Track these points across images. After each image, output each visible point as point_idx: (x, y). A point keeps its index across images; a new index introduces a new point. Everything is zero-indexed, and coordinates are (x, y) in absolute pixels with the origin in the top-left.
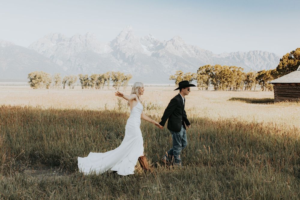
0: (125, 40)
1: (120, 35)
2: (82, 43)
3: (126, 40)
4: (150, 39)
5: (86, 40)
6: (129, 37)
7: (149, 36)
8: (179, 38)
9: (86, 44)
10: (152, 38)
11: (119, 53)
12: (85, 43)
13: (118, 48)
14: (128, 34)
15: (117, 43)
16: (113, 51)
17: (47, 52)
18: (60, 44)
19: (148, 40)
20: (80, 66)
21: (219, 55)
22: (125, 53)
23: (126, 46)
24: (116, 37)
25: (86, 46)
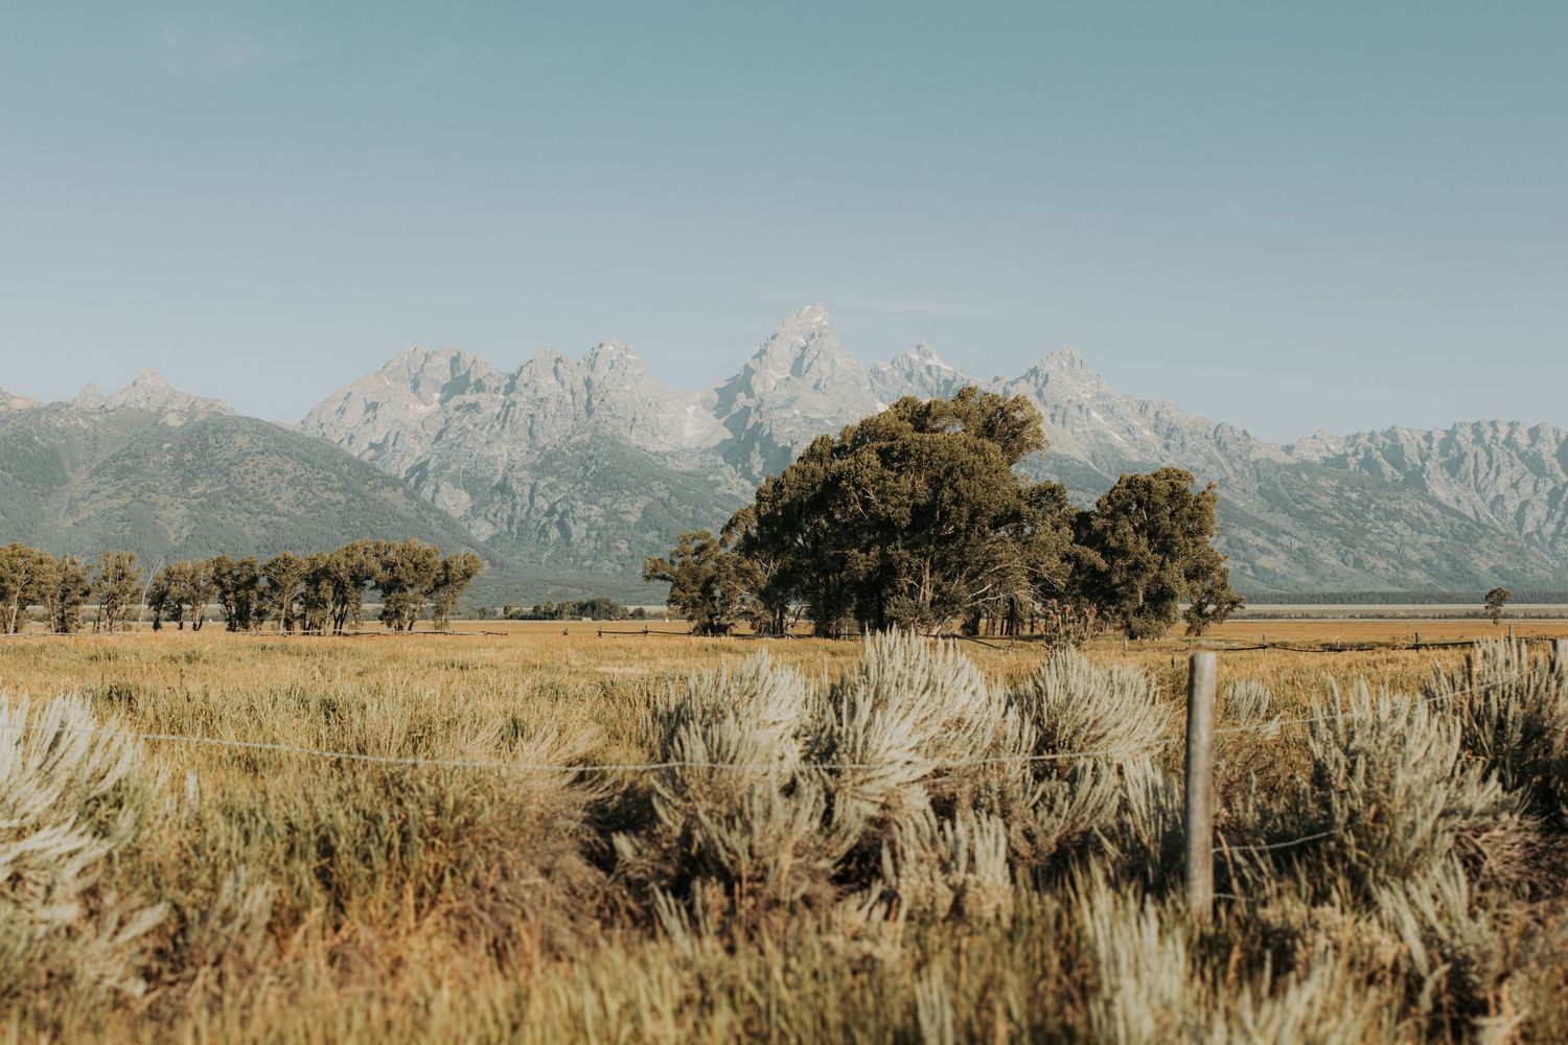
0: (788, 379)
1: (763, 352)
2: (569, 398)
3: (793, 378)
4: (923, 370)
5: (588, 383)
6: (810, 365)
7: (916, 358)
8: (1072, 363)
9: (589, 401)
10: (929, 368)
11: (757, 445)
12: (585, 397)
13: (753, 419)
14: (804, 349)
15: (750, 394)
16: (729, 435)
17: (394, 444)
18: (458, 408)
19: (909, 376)
20: (556, 518)
21: (1289, 450)
22: (789, 445)
23: (797, 412)
24: (746, 367)
25: (590, 412)
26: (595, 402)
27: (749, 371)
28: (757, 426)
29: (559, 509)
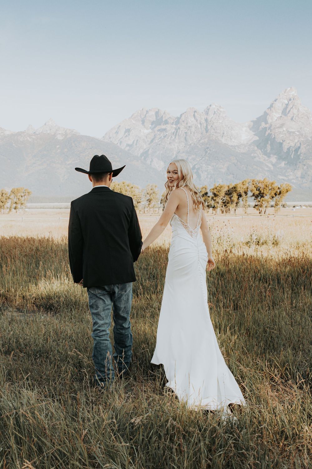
0: (281, 117)
1: (272, 106)
2: (199, 126)
3: (283, 116)
5: (206, 120)
6: (289, 111)
9: (207, 127)
11: (269, 142)
12: (205, 125)
13: (268, 133)
14: (287, 105)
15: (266, 123)
16: (257, 138)
17: (136, 144)
18: (159, 130)
20: (195, 171)
22: (282, 142)
23: (285, 129)
24: (265, 112)
25: (207, 132)
26: (209, 127)
27: (266, 114)
28: (270, 135)
29: (196, 167)
